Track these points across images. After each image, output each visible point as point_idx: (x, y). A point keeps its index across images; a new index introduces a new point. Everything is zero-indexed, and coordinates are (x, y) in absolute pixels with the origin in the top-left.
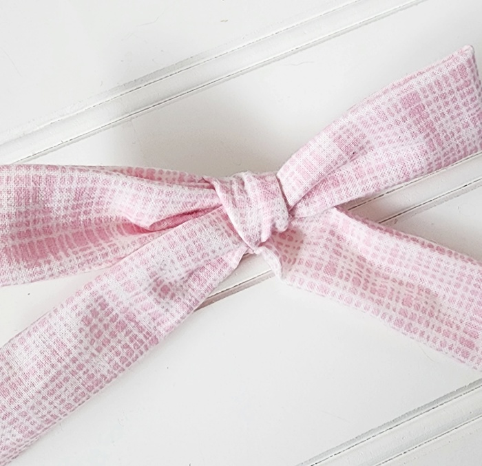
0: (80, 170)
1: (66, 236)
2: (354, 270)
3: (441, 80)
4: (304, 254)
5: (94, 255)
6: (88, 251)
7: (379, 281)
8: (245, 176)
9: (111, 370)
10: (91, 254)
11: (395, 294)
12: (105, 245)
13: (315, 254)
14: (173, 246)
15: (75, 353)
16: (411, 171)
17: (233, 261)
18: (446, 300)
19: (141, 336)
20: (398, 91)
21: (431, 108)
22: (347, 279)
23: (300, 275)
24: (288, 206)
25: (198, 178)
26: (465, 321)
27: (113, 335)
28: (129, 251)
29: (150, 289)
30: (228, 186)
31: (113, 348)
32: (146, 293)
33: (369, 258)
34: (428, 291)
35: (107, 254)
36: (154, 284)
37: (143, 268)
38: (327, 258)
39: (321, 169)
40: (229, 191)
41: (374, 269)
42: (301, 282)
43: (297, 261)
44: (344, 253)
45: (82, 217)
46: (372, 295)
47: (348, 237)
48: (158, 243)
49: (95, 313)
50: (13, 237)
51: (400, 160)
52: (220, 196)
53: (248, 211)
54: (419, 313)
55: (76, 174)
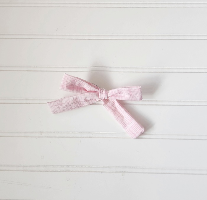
1: (76, 88)
2: (114, 109)
3: (135, 89)
4: (108, 104)
6: (78, 91)
7: (117, 112)
8: (104, 89)
9: (74, 108)
11: (118, 115)
12: (80, 91)
14: (89, 95)
15: (71, 103)
16: (127, 99)
17: (97, 101)
18: (125, 119)
19: (80, 105)
21: (132, 92)
22: (112, 110)
23: (106, 106)
24: (108, 96)
25: (97, 87)
26: (126, 123)
27: (77, 103)
28: (83, 93)
31: (76, 105)
32: (83, 100)
33: (117, 108)
34: (123, 117)
36: (85, 99)
37: (84, 96)
38: (111, 106)
39: (114, 94)
40: (100, 91)
41: (117, 110)
44: (114, 106)
45: (79, 86)
46: (114, 114)
47: (116, 104)
48: (88, 94)
49: (75, 99)
50: (69, 85)
51: (126, 97)
52: (99, 91)
53: (102, 95)
54: (120, 119)
55: (81, 81)
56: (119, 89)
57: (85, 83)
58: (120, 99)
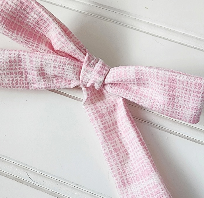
0: (45, 12)
1: (27, 30)
2: (109, 123)
3: (189, 82)
4: (98, 104)
5: (29, 43)
6: (29, 40)
7: (114, 135)
9: (7, 83)
10: (29, 42)
11: (114, 144)
12: (36, 43)
13: (102, 107)
14: (55, 61)
16: (155, 106)
17: (72, 86)
18: (130, 163)
19: (24, 82)
20: (170, 73)
21: (179, 90)
22: (103, 124)
23: (90, 109)
24: (104, 82)
25: (84, 48)
26: (130, 176)
27: (16, 73)
28: (41, 51)
29: (37, 69)
30: (91, 59)
31: (13, 77)
32: (35, 69)
33: (119, 125)
34: (127, 154)
35: (33, 46)
36: (40, 69)
37: (40, 60)
38: (104, 112)
39: (124, 79)
40: (89, 60)
41: (116, 130)
42: (88, 111)
43: (94, 104)
44: (111, 115)
45: (37, 29)
46: (106, 137)
47: (118, 112)
48: (53, 56)
49: (15, 61)
50: (8, 15)
51: (154, 100)
52: (85, 60)
53: (89, 72)
54: (116, 158)
55: (43, 12)
56: (143, 68)
57: (54, 23)
58: (135, 102)
